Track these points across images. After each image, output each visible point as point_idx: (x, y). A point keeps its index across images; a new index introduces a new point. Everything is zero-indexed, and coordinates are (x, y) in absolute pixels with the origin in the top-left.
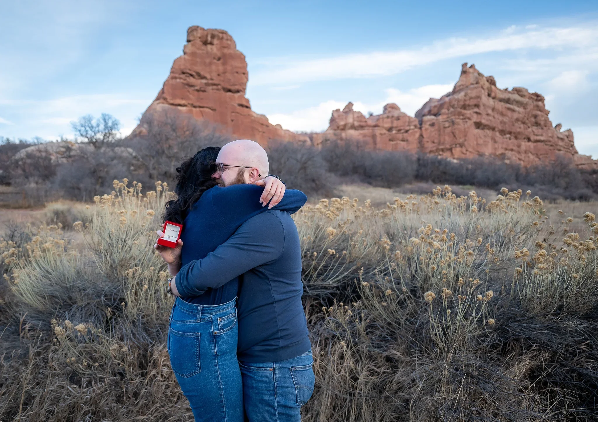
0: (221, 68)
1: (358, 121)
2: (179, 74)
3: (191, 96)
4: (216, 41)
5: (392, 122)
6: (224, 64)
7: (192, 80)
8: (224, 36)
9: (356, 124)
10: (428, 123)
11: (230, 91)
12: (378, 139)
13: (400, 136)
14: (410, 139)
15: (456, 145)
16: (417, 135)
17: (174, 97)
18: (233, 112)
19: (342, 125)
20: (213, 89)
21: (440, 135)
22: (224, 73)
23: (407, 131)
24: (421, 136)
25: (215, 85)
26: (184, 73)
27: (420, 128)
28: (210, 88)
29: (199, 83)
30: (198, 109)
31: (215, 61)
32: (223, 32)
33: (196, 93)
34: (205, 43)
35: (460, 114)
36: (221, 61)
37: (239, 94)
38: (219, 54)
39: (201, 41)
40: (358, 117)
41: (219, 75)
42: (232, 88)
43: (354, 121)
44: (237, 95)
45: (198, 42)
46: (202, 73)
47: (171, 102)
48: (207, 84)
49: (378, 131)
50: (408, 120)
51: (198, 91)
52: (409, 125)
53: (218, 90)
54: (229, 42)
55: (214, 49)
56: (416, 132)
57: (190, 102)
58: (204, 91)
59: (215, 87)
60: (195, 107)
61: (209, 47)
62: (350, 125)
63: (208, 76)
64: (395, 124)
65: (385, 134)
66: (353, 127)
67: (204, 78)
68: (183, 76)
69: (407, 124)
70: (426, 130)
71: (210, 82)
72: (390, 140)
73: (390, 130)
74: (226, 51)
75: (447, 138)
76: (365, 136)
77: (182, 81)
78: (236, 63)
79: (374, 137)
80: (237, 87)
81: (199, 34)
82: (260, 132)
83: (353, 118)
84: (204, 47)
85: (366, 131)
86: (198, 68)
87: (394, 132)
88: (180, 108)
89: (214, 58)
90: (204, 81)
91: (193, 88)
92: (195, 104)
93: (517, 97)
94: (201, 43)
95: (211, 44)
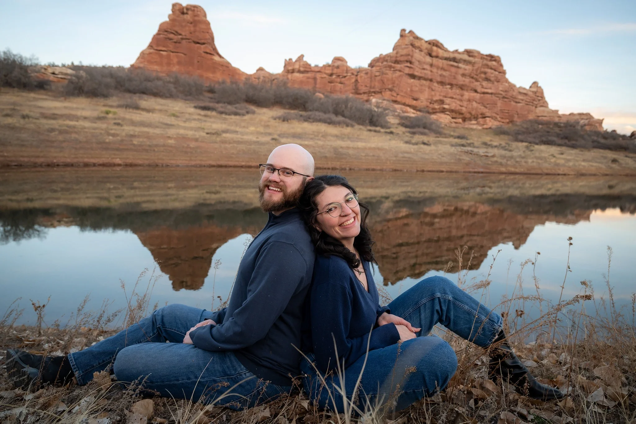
0: (192, 29)
1: (303, 67)
2: (163, 32)
3: (171, 46)
4: (190, 12)
5: (332, 70)
6: (195, 26)
7: (172, 36)
8: (196, 9)
9: (302, 69)
10: (364, 72)
11: (198, 43)
12: (318, 81)
13: (338, 80)
14: (347, 82)
15: (385, 89)
16: (353, 80)
17: (158, 45)
18: (199, 56)
19: (291, 70)
20: (186, 42)
21: (371, 81)
22: (195, 32)
23: (345, 77)
24: (357, 81)
25: (188, 39)
26: (166, 31)
27: (357, 75)
28: (184, 41)
29: (176, 38)
30: (174, 54)
31: (189, 24)
32: (195, 7)
33: (174, 44)
34: (183, 13)
35: (390, 67)
36: (193, 24)
37: (204, 46)
38: (191, 20)
39: (180, 12)
40: (304, 65)
41: (191, 33)
42: (200, 41)
43: (300, 67)
44: (203, 46)
45: (178, 12)
46: (179, 32)
47: (156, 48)
48: (182, 39)
49: (318, 76)
50: (345, 69)
51: (175, 42)
52: (347, 73)
53: (189, 42)
54: (199, 13)
55: (188, 17)
56: (352, 78)
57: (169, 49)
58: (180, 43)
59: (187, 41)
60: (173, 52)
61: (185, 16)
62: (297, 70)
63: (183, 34)
64: (335, 71)
65: (325, 78)
66: (299, 71)
67: (180, 35)
68: (166, 33)
69: (345, 72)
70: (361, 77)
71: (184, 37)
72: (329, 82)
73: (331, 75)
74: (196, 18)
75: (377, 84)
76: (308, 78)
77: (164, 36)
78: (203, 26)
79: (315, 79)
80: (203, 41)
81: (177, 8)
82: (220, 70)
83: (300, 65)
84: (182, 16)
85: (309, 75)
86: (177, 29)
87: (334, 77)
88: (162, 52)
89: (188, 23)
90: (180, 37)
91: (172, 41)
92: (173, 50)
93: (466, 57)
94: (180, 13)
95: (187, 13)
